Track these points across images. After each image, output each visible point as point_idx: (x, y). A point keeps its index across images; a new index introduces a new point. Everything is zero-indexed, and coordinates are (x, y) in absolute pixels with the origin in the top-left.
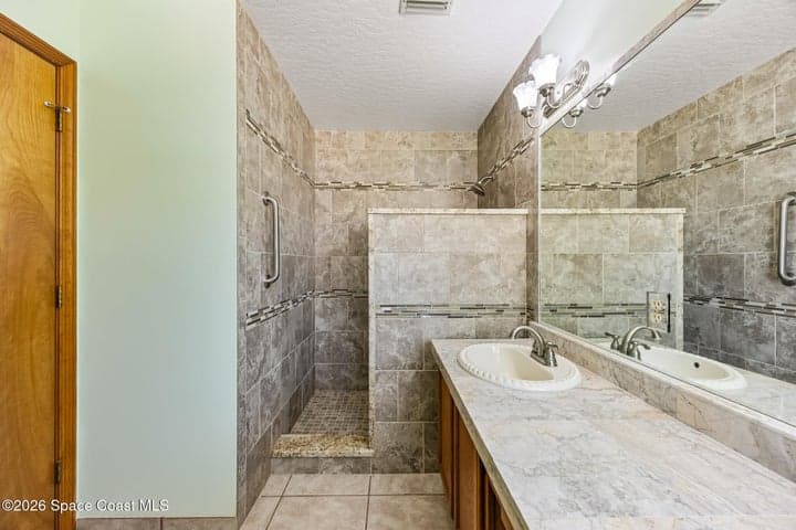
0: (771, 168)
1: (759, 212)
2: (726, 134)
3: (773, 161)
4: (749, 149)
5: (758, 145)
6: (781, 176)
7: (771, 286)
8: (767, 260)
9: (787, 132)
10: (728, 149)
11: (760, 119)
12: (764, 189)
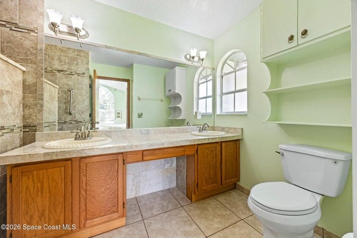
0: (65, 79)
1: (62, 92)
2: (51, 63)
3: (67, 77)
4: (59, 71)
5: (62, 71)
6: (69, 83)
7: (66, 115)
8: (65, 108)
9: (70, 71)
10: (51, 68)
11: (63, 63)
12: (64, 85)
